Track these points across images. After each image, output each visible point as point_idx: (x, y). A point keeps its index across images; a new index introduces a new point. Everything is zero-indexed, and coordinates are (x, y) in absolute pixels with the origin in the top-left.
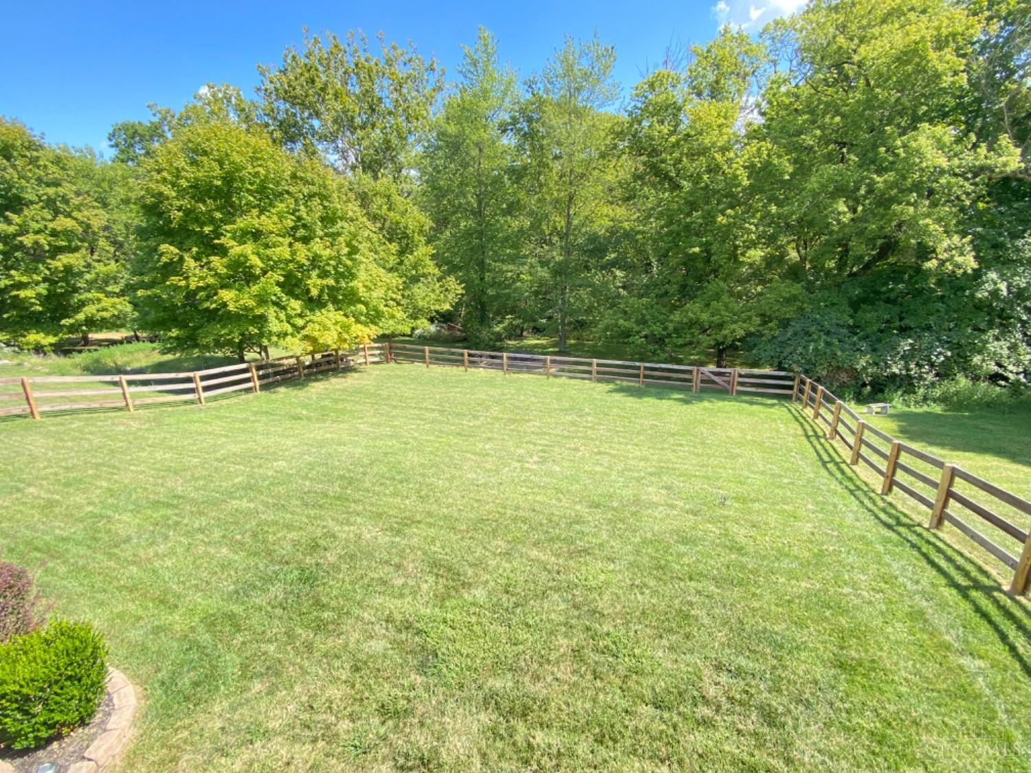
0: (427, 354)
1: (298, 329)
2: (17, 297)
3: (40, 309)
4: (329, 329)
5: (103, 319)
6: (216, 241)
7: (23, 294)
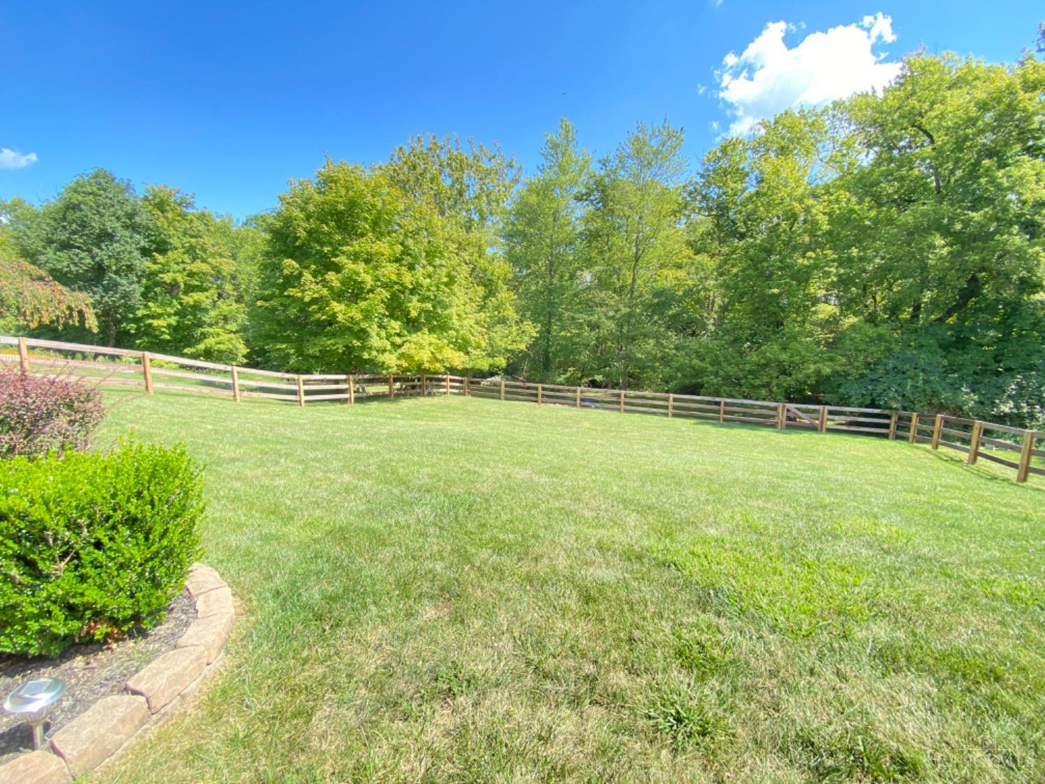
0: (503, 388)
1: (396, 346)
2: (150, 325)
3: (168, 337)
4: (423, 348)
5: (220, 352)
6: (333, 259)
7: (156, 323)
